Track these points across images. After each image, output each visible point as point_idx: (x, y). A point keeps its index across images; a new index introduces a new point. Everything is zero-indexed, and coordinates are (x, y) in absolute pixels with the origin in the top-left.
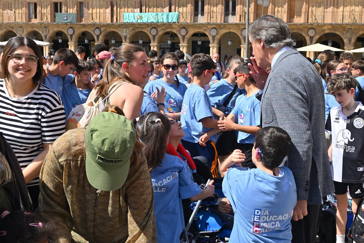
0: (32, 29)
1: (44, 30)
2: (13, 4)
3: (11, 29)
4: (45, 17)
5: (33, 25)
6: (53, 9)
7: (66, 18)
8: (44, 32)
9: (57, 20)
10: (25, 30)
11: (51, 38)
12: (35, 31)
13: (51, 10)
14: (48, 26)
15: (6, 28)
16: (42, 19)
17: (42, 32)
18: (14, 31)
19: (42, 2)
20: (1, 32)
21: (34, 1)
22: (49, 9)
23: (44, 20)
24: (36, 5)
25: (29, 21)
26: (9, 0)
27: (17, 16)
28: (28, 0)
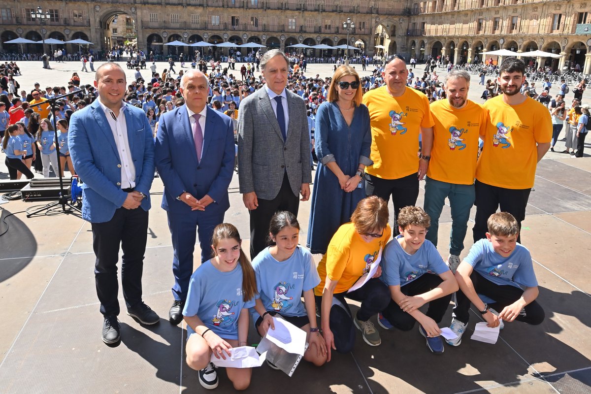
0: (552, 40)
1: (564, 40)
2: (539, 16)
3: (533, 40)
4: (567, 28)
5: (553, 37)
6: (576, 19)
7: (586, 29)
8: (563, 43)
9: (577, 31)
10: (545, 41)
11: (569, 49)
12: (555, 42)
13: (574, 21)
14: (568, 37)
15: (529, 39)
16: (563, 30)
17: (562, 43)
18: (535, 41)
19: (567, 13)
20: (525, 43)
21: (559, 12)
22: (572, 20)
23: (566, 32)
24: (560, 16)
25: (552, 32)
26: (536, 13)
27: (541, 26)
28: (554, 12)
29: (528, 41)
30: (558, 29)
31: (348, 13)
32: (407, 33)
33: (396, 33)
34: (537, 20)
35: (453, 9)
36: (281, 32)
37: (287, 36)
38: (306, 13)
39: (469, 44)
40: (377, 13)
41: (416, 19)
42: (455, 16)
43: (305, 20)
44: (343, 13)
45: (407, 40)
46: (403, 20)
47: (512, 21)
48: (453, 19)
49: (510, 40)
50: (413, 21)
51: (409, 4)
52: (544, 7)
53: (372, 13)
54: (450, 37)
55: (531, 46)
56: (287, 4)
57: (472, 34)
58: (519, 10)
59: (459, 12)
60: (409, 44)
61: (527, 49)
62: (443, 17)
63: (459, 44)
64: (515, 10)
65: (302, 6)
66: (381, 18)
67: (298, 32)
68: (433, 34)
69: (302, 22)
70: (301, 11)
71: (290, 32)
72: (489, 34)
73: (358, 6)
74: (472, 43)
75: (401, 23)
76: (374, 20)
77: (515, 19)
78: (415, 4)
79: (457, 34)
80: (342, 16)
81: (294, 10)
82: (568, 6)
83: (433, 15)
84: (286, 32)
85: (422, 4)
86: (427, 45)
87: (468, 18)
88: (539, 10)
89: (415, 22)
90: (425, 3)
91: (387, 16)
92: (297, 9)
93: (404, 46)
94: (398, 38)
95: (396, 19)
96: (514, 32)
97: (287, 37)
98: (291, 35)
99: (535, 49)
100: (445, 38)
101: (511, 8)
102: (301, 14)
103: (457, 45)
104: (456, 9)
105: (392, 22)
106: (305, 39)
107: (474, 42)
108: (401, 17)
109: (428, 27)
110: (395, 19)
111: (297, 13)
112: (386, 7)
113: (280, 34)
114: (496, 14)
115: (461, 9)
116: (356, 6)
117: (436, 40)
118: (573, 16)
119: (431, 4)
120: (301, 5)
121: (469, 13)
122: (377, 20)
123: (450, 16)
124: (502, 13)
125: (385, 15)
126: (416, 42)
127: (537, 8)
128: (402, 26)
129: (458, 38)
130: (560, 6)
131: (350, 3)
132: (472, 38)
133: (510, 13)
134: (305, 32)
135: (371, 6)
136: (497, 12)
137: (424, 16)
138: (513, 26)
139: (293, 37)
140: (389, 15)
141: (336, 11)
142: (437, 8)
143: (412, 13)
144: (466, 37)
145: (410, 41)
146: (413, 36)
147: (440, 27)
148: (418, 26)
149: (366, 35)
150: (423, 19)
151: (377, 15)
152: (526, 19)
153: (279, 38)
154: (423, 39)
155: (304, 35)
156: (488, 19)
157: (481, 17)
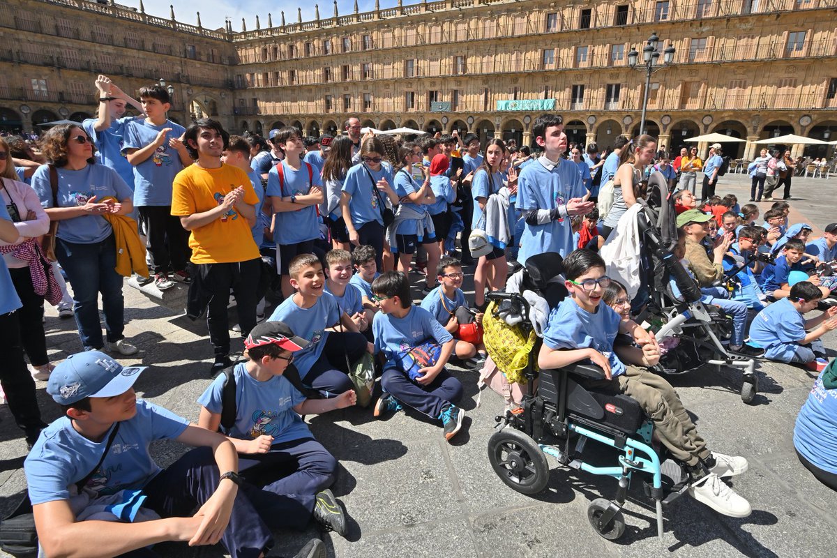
0: (409, 118)
1: (420, 119)
2: (392, 94)
3: (390, 119)
4: (422, 106)
5: (410, 115)
6: (428, 97)
7: (441, 107)
8: (419, 121)
9: (432, 109)
10: (403, 118)
11: (426, 126)
12: (412, 118)
13: (427, 99)
14: (424, 115)
15: (386, 117)
16: (418, 109)
18: (392, 119)
19: (419, 91)
20: (382, 122)
21: (411, 90)
22: (425, 98)
23: (421, 109)
24: (413, 94)
25: (407, 110)
26: (388, 90)
27: (396, 106)
28: (406, 89)
29: (385, 120)
30: (413, 107)
31: (142, 78)
32: (235, 111)
33: (219, 111)
34: (391, 98)
35: (292, 83)
36: (20, 99)
37: (34, 108)
38: (66, 73)
39: (319, 124)
40: (188, 82)
41: (243, 94)
42: (296, 92)
43: (66, 83)
44: (133, 79)
45: (236, 120)
46: (225, 95)
47: (364, 98)
48: (293, 95)
49: (366, 119)
50: (239, 97)
51: (229, 75)
52: (396, 84)
53: (179, 82)
54: (294, 116)
55: (389, 125)
56: (21, 54)
57: (320, 112)
58: (370, 87)
59: (301, 87)
60: (239, 126)
61: (384, 128)
62: (280, 93)
63: (306, 125)
64: (366, 87)
65: (55, 60)
66: (196, 90)
67: (56, 102)
68: (270, 112)
69: (60, 86)
70: (55, 69)
71: (39, 101)
72: (341, 112)
73: (157, 70)
74: (322, 123)
75: (223, 98)
76: (185, 92)
77: (367, 96)
78: (238, 75)
79: (302, 112)
80: (134, 83)
81: (39, 65)
82: (419, 84)
83: (266, 90)
84: (29, 101)
85: (248, 76)
86: (265, 126)
87: (313, 94)
88: (391, 87)
89: (243, 98)
90: (252, 75)
91: (202, 88)
92: (46, 65)
93: (233, 128)
94: (222, 117)
95: (216, 93)
96: (369, 110)
97: (34, 110)
98: (42, 106)
99: (393, 127)
100: (288, 118)
101: (361, 84)
102: (56, 73)
103: (304, 125)
104: (295, 83)
105: (211, 96)
106: (72, 113)
107: (324, 122)
108: (223, 90)
109: (261, 104)
110: (214, 92)
111: (46, 70)
112: (199, 75)
113: (19, 103)
114: (345, 90)
115: (301, 83)
116: (154, 70)
117: (277, 120)
118: (425, 95)
119: (260, 77)
120: (51, 57)
121: (313, 89)
122: (190, 93)
123: (289, 92)
124: (351, 90)
125: (200, 85)
126: (249, 122)
127: (388, 85)
128: (226, 103)
129: (304, 116)
130: (411, 84)
131: (143, 65)
132: (322, 117)
133: (361, 89)
134: (70, 102)
135: (176, 73)
136: (346, 88)
137: (254, 90)
138: (366, 104)
139: (47, 109)
140: (206, 86)
141: (121, 74)
142: (270, 81)
143: (236, 87)
144: (315, 116)
145: (240, 121)
146: (244, 115)
147: (278, 104)
148: (248, 103)
149: (178, 111)
150: (254, 94)
151: (188, 85)
152: (379, 97)
153: (16, 109)
154: (258, 119)
155: (69, 107)
156: (337, 95)
157: (328, 94)
